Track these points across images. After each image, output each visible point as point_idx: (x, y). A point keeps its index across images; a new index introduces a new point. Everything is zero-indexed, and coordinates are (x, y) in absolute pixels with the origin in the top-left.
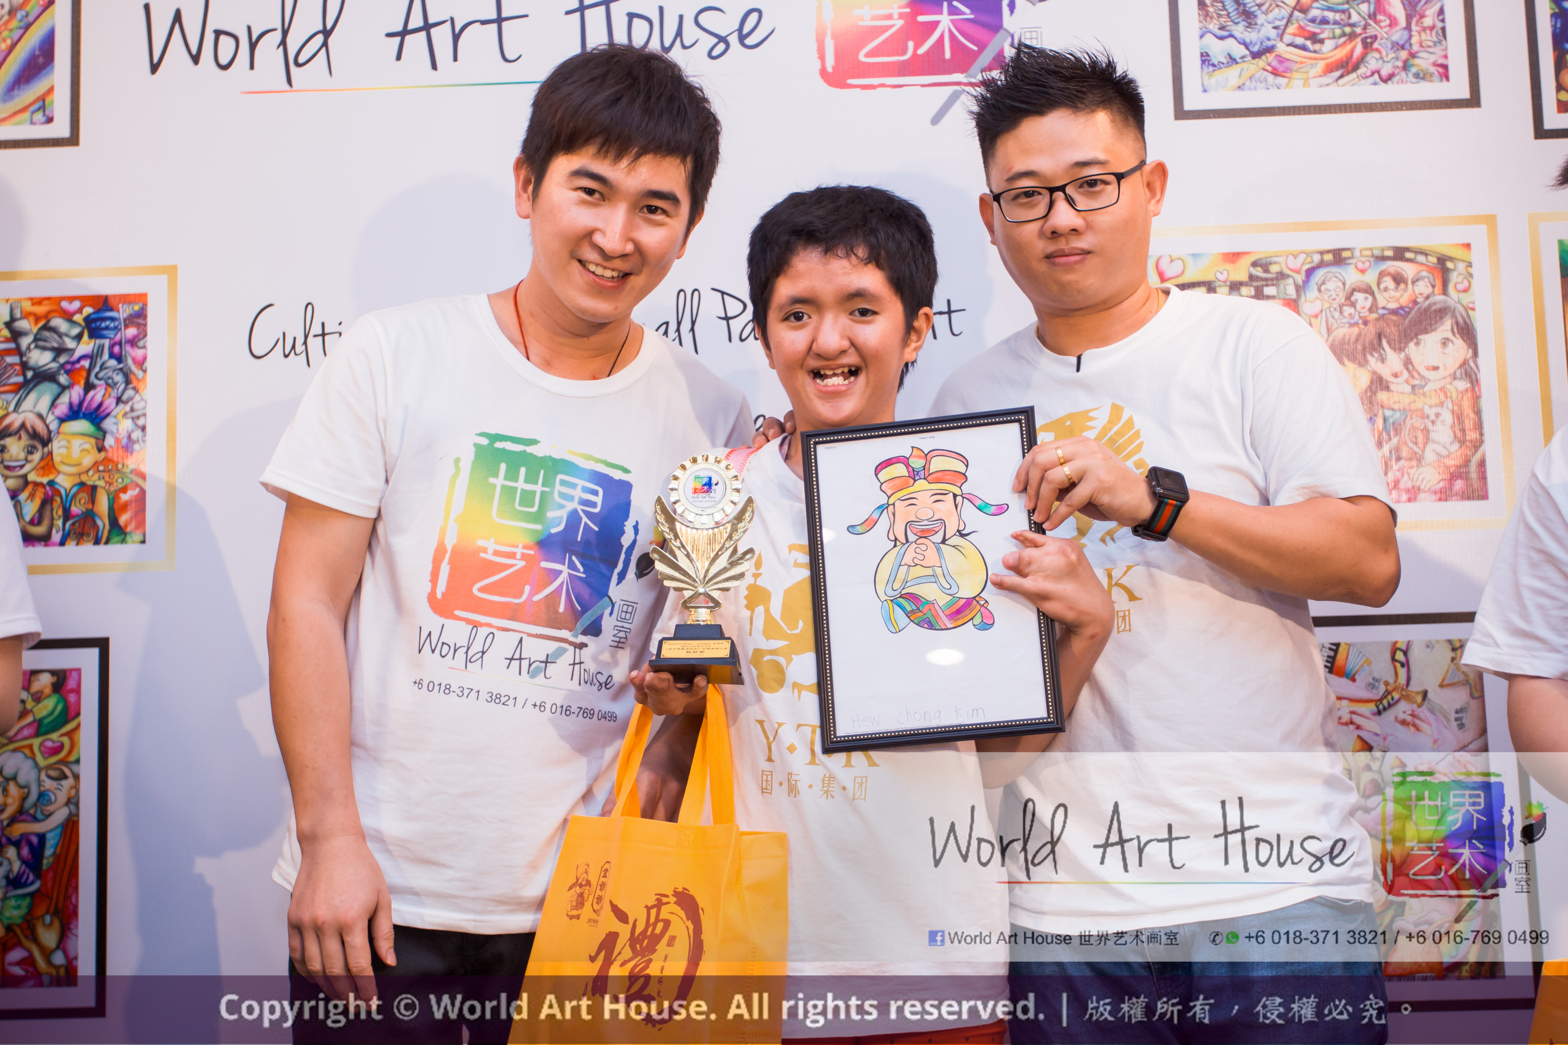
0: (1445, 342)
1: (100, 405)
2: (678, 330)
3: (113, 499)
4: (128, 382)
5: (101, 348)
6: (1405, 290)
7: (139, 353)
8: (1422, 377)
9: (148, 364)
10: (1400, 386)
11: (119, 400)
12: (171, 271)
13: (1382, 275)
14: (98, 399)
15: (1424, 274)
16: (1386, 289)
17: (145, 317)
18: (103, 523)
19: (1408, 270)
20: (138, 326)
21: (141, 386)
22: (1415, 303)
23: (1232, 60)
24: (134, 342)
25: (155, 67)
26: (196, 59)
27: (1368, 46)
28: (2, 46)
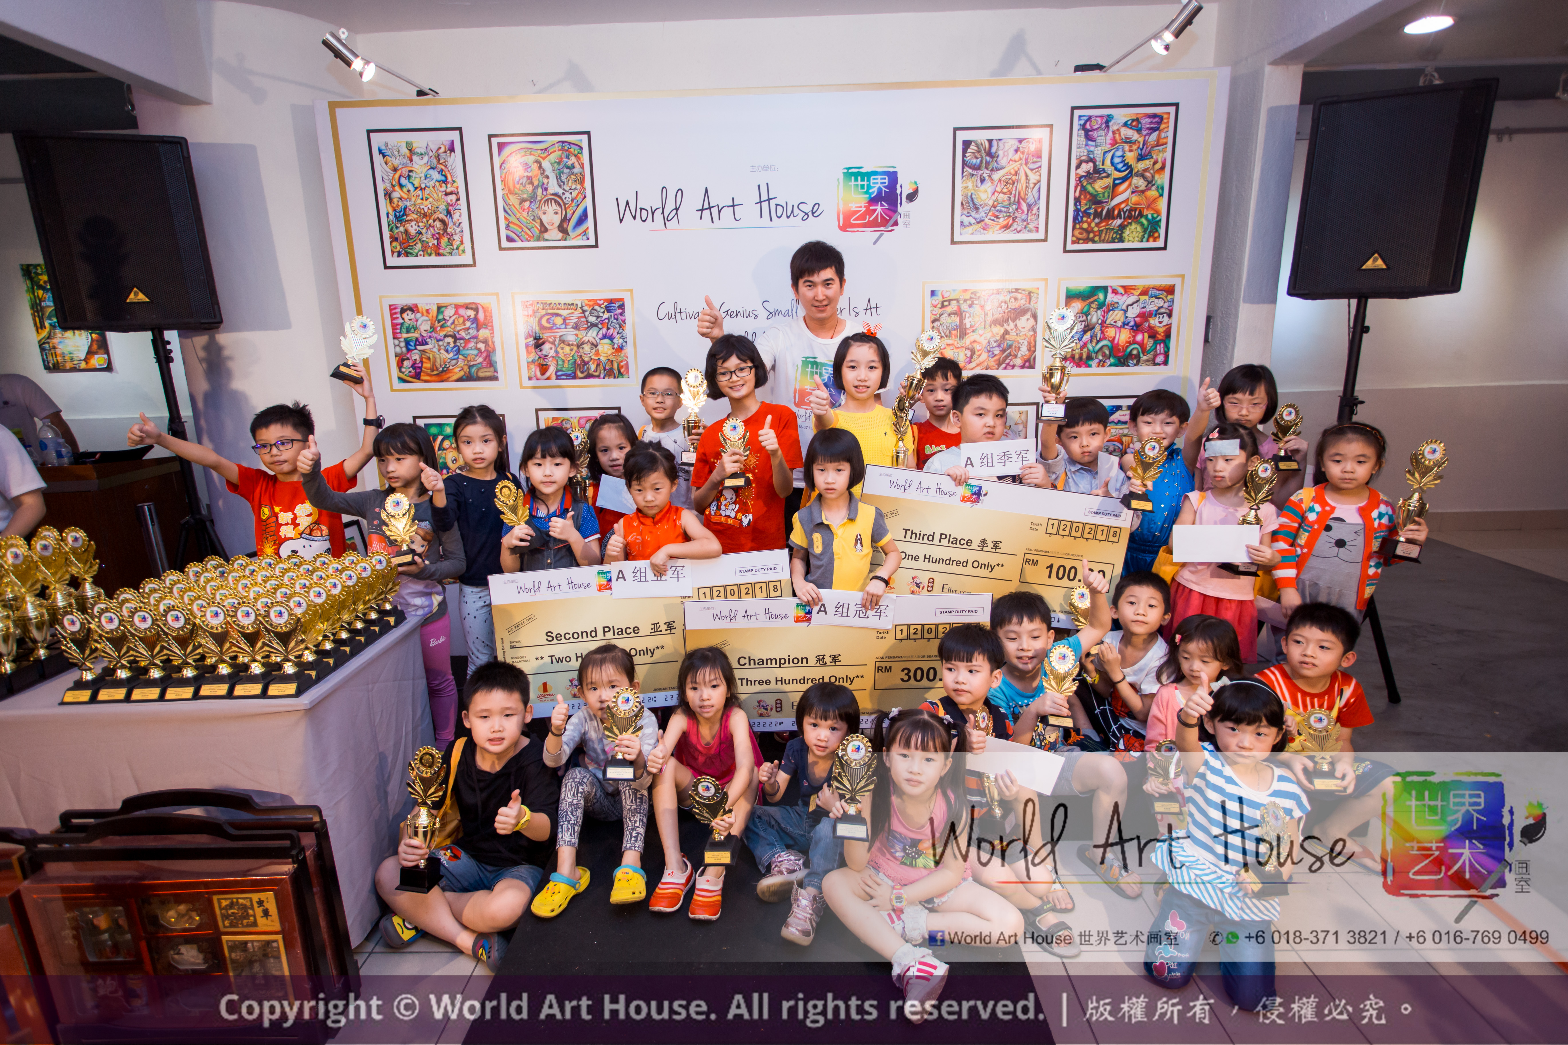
0: (1028, 320)
1: (613, 335)
3: (619, 364)
4: (621, 327)
5: (611, 316)
6: (1017, 303)
7: (623, 318)
8: (1020, 331)
9: (626, 321)
10: (1013, 333)
11: (618, 333)
12: (631, 291)
13: (1011, 297)
14: (612, 333)
15: (1024, 297)
16: (1012, 302)
17: (624, 306)
18: (616, 372)
19: (1019, 296)
20: (622, 309)
21: (624, 328)
22: (1020, 307)
23: (970, 224)
24: (621, 314)
25: (621, 221)
26: (634, 218)
27: (1014, 220)
28: (569, 213)
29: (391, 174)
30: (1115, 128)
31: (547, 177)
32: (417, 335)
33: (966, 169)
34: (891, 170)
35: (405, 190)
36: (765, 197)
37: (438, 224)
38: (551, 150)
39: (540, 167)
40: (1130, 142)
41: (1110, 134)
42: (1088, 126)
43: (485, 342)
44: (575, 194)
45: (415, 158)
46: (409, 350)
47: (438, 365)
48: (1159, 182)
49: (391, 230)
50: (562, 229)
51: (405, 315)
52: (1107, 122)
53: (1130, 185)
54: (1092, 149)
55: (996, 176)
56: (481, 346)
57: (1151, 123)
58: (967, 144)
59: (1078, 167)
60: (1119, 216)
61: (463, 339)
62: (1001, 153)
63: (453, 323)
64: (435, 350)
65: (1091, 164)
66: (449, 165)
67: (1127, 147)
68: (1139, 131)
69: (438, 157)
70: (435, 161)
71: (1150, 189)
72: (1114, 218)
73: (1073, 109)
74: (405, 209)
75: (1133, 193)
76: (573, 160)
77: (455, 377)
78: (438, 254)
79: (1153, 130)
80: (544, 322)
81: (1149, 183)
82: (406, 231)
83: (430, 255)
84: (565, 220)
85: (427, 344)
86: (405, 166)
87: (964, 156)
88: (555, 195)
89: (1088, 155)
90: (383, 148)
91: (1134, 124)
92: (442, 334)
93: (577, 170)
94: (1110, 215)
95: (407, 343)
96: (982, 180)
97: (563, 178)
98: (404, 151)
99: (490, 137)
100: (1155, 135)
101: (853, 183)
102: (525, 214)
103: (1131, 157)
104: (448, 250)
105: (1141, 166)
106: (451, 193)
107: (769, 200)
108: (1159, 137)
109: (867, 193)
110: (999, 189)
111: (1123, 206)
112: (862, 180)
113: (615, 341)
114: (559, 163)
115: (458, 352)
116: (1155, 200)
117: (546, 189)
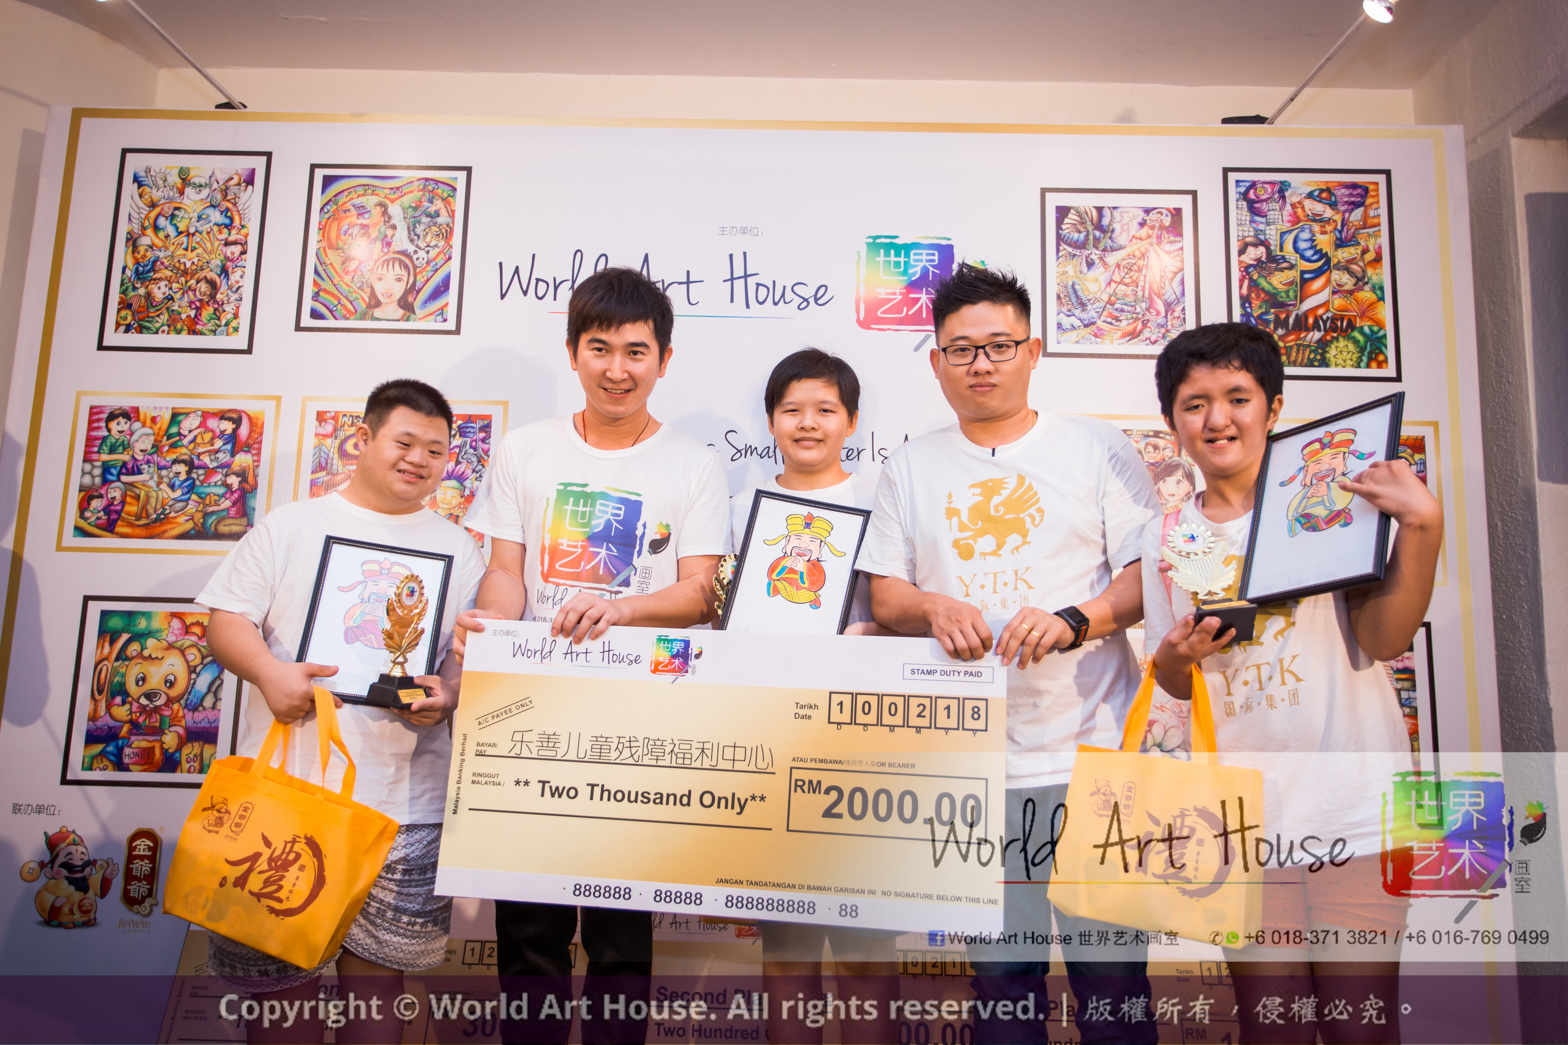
0: (1178, 482)
1: (463, 473)
2: (774, 451)
4: (479, 461)
5: (466, 443)
6: (1159, 453)
7: (486, 446)
8: (1166, 499)
9: (491, 453)
11: (474, 471)
12: (505, 404)
13: (1147, 444)
14: (462, 470)
15: (1169, 445)
16: (1149, 452)
17: (490, 428)
19: (1161, 443)
20: (486, 432)
21: (486, 464)
22: (1164, 460)
23: (1073, 328)
24: (483, 440)
25: (503, 296)
26: (525, 293)
27: (1145, 324)
28: (420, 280)
29: (145, 210)
30: (1295, 199)
31: (394, 227)
32: (126, 457)
33: (1063, 246)
34: (944, 242)
35: (161, 234)
36: (739, 272)
37: (204, 287)
38: (405, 190)
39: (385, 213)
40: (1321, 221)
41: (1288, 208)
42: (1252, 195)
43: (242, 475)
44: (433, 253)
45: (188, 191)
46: (105, 482)
47: (151, 511)
48: (1375, 279)
49: (124, 292)
50: (406, 305)
51: (113, 425)
52: (1282, 192)
53: (1328, 281)
54: (1262, 227)
55: (1112, 259)
56: (234, 481)
57: (1351, 195)
58: (1062, 212)
59: (1242, 252)
60: (1316, 326)
61: (204, 467)
62: (1117, 226)
63: (194, 440)
64: (152, 483)
65: (1262, 249)
66: (240, 202)
67: (1316, 228)
68: (1333, 206)
69: (225, 192)
70: (219, 196)
71: (1362, 290)
72: (1308, 330)
73: (1226, 171)
74: (155, 262)
75: (1334, 293)
76: (439, 204)
77: (177, 531)
78: (193, 332)
79: (1356, 205)
80: (349, 447)
81: (1359, 280)
82: (148, 295)
83: (179, 332)
84: (413, 289)
85: (140, 472)
86: (170, 200)
87: (1059, 227)
88: (404, 253)
89: (1256, 236)
90: (143, 174)
91: (1325, 195)
92: (171, 457)
93: (443, 219)
94: (1301, 325)
95: (106, 468)
96: (1090, 264)
97: (419, 230)
98: (174, 179)
99: (313, 167)
100: (1357, 214)
101: (882, 258)
102: (348, 279)
103: (1324, 242)
104: (210, 326)
105: (1343, 255)
106: (235, 243)
107: (746, 276)
108: (1365, 216)
109: (905, 273)
110: (1117, 278)
111: (1320, 311)
112: (897, 255)
113: (467, 483)
114: (415, 209)
115: (191, 489)
116: (1372, 305)
117: (389, 244)
